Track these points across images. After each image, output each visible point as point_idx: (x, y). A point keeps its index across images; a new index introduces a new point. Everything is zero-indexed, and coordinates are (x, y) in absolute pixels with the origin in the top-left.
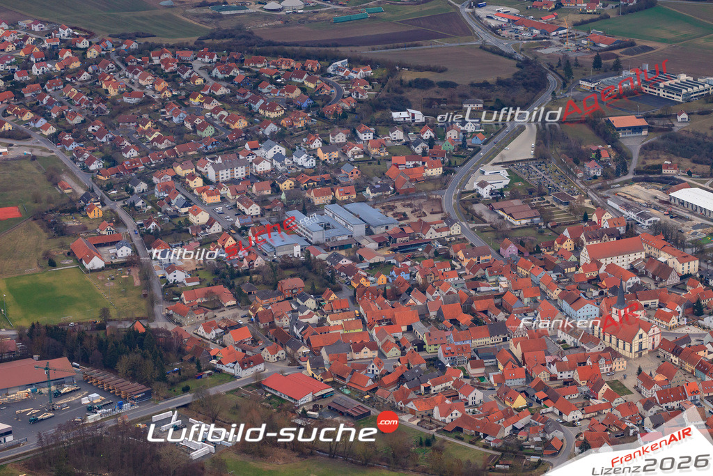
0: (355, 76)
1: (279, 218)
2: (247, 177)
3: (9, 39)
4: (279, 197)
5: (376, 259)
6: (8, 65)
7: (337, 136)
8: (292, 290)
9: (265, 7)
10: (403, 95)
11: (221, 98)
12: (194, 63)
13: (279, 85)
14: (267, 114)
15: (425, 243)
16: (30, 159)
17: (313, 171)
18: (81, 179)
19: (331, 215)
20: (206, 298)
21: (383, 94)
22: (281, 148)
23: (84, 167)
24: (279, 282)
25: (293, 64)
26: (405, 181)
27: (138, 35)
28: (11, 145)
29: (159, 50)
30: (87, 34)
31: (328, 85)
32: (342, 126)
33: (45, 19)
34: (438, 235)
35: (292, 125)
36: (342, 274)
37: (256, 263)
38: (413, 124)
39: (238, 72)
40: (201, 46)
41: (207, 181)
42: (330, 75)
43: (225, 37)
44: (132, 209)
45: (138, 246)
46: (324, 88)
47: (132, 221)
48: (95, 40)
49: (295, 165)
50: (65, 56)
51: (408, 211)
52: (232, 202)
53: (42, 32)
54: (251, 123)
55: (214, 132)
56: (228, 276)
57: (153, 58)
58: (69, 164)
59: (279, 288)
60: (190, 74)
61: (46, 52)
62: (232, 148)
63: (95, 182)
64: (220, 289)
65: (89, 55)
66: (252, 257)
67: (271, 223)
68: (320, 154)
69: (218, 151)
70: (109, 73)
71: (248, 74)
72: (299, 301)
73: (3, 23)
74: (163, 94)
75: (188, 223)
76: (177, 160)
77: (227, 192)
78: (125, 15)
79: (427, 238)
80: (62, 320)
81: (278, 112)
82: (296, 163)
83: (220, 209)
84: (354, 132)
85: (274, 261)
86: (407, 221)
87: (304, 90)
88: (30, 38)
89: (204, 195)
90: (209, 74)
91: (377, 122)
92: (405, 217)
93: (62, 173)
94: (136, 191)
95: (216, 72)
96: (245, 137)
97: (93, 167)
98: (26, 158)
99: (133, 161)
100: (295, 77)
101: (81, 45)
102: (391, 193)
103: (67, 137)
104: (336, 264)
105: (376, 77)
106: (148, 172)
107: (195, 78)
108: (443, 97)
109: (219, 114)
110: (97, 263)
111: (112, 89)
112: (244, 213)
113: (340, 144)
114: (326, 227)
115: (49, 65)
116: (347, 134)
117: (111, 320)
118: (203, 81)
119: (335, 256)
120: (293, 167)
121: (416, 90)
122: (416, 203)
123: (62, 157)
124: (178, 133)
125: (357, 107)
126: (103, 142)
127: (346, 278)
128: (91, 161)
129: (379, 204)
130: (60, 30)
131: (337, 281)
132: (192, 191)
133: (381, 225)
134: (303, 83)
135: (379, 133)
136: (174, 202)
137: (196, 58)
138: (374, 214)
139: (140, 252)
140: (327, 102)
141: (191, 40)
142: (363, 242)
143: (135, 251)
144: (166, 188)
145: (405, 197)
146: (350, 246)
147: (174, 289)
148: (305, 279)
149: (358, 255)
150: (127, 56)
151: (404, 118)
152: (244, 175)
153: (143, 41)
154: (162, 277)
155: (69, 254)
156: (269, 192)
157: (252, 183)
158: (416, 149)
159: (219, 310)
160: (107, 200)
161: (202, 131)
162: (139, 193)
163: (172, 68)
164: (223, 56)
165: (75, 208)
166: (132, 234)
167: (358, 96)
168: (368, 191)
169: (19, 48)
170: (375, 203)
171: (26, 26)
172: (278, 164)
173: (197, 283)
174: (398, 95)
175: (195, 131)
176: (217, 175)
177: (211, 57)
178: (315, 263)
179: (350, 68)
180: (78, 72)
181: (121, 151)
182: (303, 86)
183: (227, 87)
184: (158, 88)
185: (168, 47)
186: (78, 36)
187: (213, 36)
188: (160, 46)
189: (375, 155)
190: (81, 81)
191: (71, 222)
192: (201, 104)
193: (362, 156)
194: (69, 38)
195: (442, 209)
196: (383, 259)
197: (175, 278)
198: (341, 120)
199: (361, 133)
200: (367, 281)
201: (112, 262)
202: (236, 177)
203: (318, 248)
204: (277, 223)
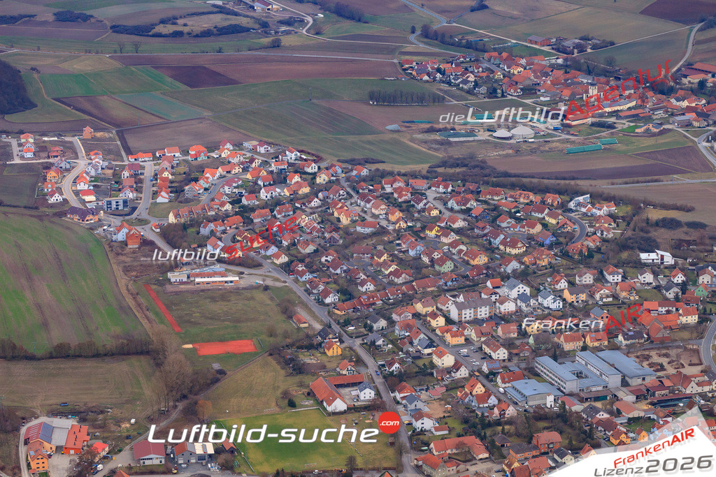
0: (598, 213)
1: (528, 363)
2: (491, 317)
3: (235, 160)
4: (526, 340)
5: (635, 414)
6: (235, 188)
7: (584, 277)
8: (548, 445)
9: (495, 134)
10: (650, 235)
11: (459, 231)
12: (428, 193)
13: (518, 220)
14: (508, 250)
15: (686, 398)
16: (262, 288)
17: (560, 313)
18: (316, 313)
19: (584, 363)
20: (457, 449)
21: (629, 233)
22: (525, 288)
23: (319, 299)
24: (535, 435)
25: (532, 197)
26: (660, 330)
27: (367, 161)
28: (242, 273)
29: (391, 178)
30: (315, 158)
31: (571, 221)
32: (588, 266)
33: (270, 140)
34: (700, 390)
35: (535, 264)
36: (600, 428)
37: (507, 412)
38: (662, 267)
39: (475, 204)
40: (434, 174)
41: (449, 321)
42: (571, 211)
43: (458, 165)
44: (372, 348)
45: (381, 388)
46: (566, 224)
47: (373, 361)
48: (323, 165)
49: (540, 307)
50: (294, 181)
51: (664, 361)
52: (477, 345)
53: (267, 154)
54: (492, 259)
55: (453, 268)
56: (479, 426)
57: (385, 186)
58: (304, 296)
59: (534, 441)
60: (425, 205)
61: (275, 176)
62: (474, 286)
63: (331, 317)
64: (471, 440)
65: (318, 180)
66: (503, 406)
67: (520, 369)
68: (567, 295)
69: (459, 289)
70: (340, 200)
71: (485, 206)
72: (556, 457)
73: (228, 144)
74: (398, 225)
75: (433, 365)
76: (416, 295)
77: (471, 333)
78: (351, 138)
79: (688, 392)
80: (306, 467)
81: (519, 248)
82: (542, 304)
83: (464, 351)
84: (601, 273)
85: (525, 411)
86: (665, 372)
87: (545, 226)
88: (256, 161)
89: (448, 337)
90: (445, 205)
91: (624, 263)
92: (662, 368)
93: (296, 305)
94: (375, 328)
95: (452, 203)
96: (486, 274)
97: (328, 300)
98: (258, 287)
99: (371, 295)
100: (535, 212)
101: (309, 170)
102: (645, 341)
103: (301, 268)
104: (593, 417)
105: (621, 214)
106: (387, 308)
107: (430, 209)
108: (692, 238)
109: (458, 248)
110: (339, 405)
111: (344, 217)
112: (490, 357)
113: (587, 285)
114: (579, 375)
115: (278, 190)
116: (594, 275)
117: (358, 469)
118: (438, 212)
119: (591, 408)
120: (538, 308)
121: (663, 230)
122: (673, 352)
123: (295, 287)
124: (415, 267)
125: (603, 245)
126: (337, 274)
127: (604, 433)
128: (326, 293)
129: (633, 353)
130: (287, 153)
131: (595, 437)
132: (434, 330)
133: (638, 376)
134: (544, 218)
135: (627, 275)
136: (416, 342)
137: (429, 188)
138: (629, 364)
139: (383, 394)
140: (571, 240)
141: (424, 167)
142: (620, 394)
143: (378, 393)
144: (408, 327)
145: (661, 346)
146: (604, 398)
147: (421, 437)
148: (561, 433)
149: (615, 408)
150: (358, 182)
151: (653, 260)
152: (488, 315)
153: (374, 167)
154: (409, 424)
155: (309, 394)
156: (516, 335)
157: (497, 324)
158: (667, 294)
159: (471, 463)
160: (345, 337)
161: (441, 266)
162: (379, 330)
163: (406, 197)
164: (458, 186)
165: (312, 344)
166: (374, 375)
167: (602, 235)
168: (620, 338)
169: (245, 170)
170: (629, 351)
171: (251, 147)
172: (523, 305)
173: (446, 432)
174: (645, 235)
175: (433, 266)
176: (460, 315)
177: (446, 187)
178: (571, 416)
179: (593, 205)
180: (309, 198)
181: (356, 284)
182: (543, 222)
183: (464, 220)
184: (393, 218)
185: (399, 174)
186: (306, 160)
187: (444, 164)
188: (391, 174)
189: (624, 298)
190: (311, 208)
191: (308, 359)
192: (437, 236)
193: (610, 299)
194: (297, 162)
195: (700, 361)
196: (642, 414)
197: (423, 425)
198: (587, 259)
199: (609, 274)
200: (628, 437)
201: (354, 405)
202: (479, 317)
203: (571, 399)
204: (525, 369)
